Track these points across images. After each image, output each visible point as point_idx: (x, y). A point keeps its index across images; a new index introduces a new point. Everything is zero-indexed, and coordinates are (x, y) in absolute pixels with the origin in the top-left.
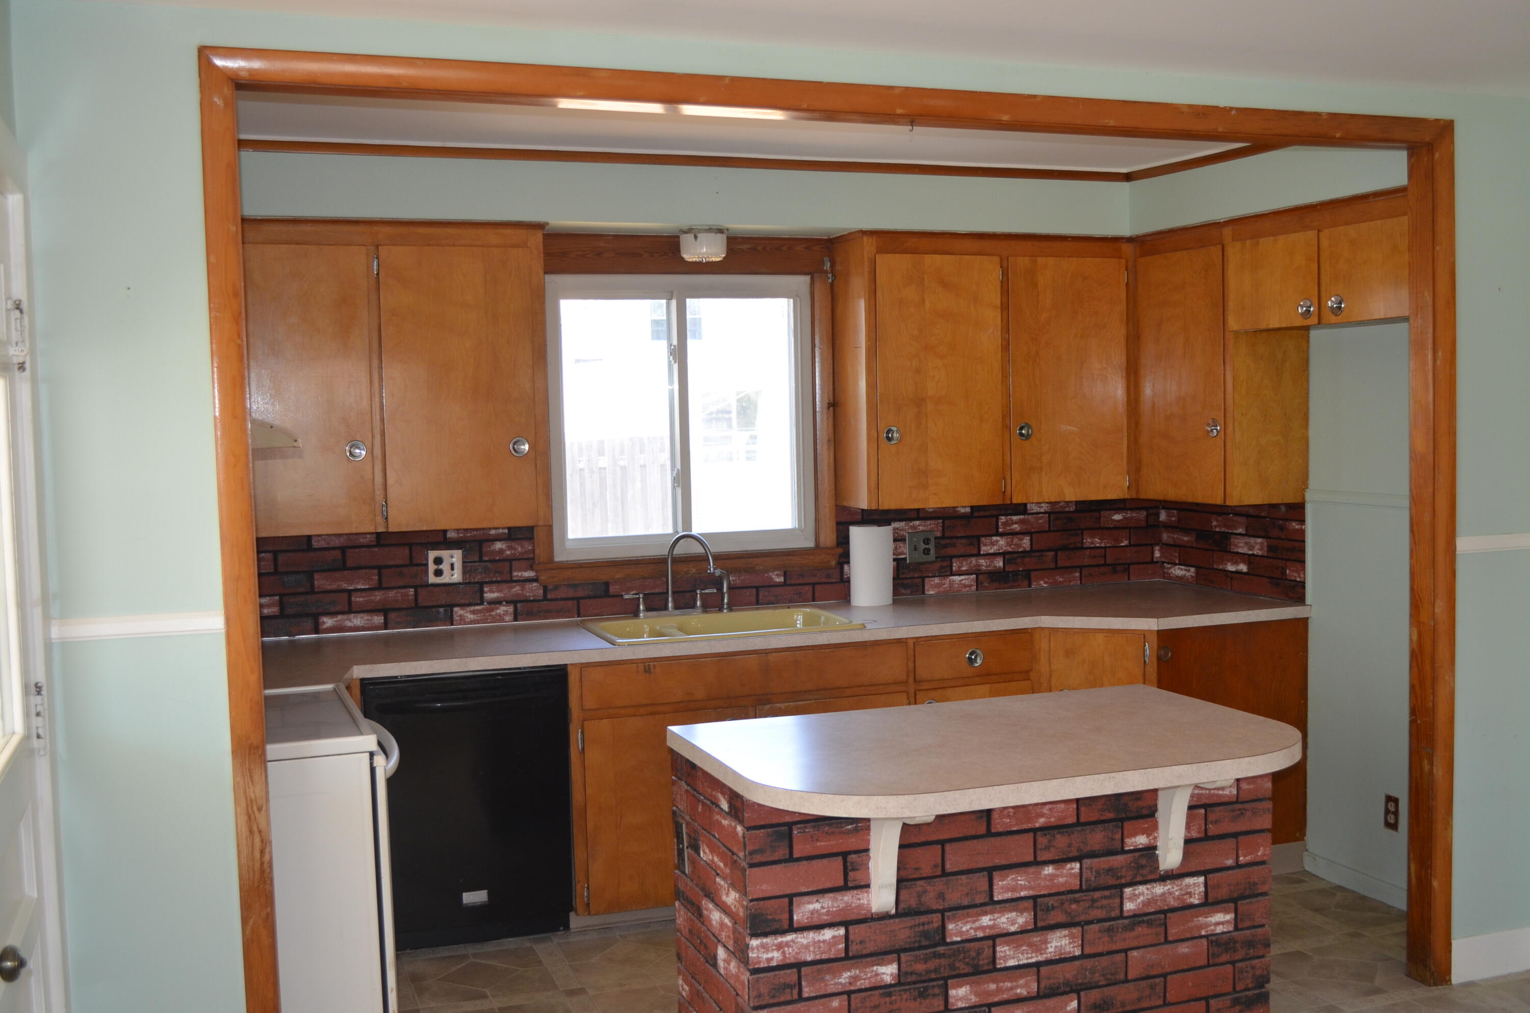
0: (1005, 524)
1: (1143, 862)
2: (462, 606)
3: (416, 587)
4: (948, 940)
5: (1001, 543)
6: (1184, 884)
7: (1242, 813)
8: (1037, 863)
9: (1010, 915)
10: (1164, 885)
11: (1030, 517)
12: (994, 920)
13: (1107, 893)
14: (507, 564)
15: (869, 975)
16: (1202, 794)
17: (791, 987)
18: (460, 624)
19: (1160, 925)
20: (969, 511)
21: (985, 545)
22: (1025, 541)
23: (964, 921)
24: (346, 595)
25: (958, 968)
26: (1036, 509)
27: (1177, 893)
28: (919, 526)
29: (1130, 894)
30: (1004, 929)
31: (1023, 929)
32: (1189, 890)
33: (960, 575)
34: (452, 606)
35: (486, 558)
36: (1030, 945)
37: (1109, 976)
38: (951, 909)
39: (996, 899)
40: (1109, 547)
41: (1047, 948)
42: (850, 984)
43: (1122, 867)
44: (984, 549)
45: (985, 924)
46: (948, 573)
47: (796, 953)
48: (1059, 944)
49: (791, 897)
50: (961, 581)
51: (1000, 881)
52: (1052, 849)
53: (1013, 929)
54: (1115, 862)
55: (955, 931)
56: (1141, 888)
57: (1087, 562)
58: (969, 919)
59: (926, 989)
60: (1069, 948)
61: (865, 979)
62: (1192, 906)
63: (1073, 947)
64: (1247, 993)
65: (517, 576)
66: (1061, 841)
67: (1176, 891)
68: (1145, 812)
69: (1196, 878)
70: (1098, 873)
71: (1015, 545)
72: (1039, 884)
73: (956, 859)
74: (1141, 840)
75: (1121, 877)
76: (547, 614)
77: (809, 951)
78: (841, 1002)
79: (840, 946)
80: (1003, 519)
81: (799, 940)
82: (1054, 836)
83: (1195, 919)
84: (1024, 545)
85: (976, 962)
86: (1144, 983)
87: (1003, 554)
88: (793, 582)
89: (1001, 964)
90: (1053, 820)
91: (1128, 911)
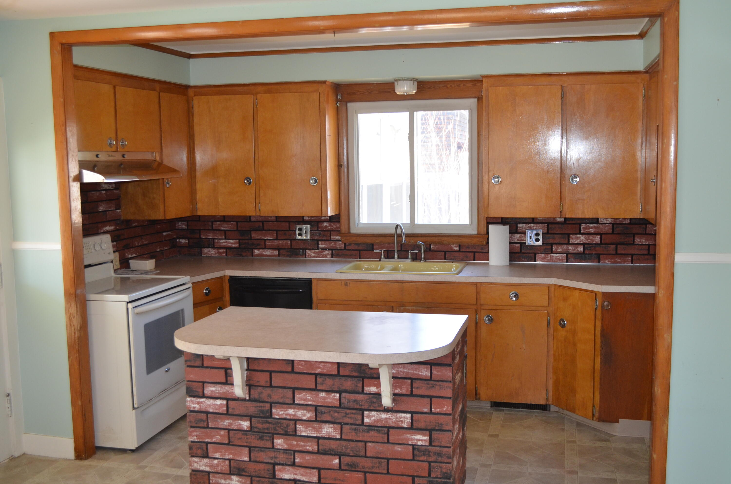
0: (585, 228)
1: (374, 400)
2: (310, 249)
3: (291, 240)
4: (273, 417)
5: (582, 238)
6: (398, 416)
7: (433, 386)
8: (316, 389)
9: (303, 412)
10: (386, 414)
11: (600, 225)
12: (295, 412)
13: (354, 411)
14: (329, 232)
15: (237, 424)
16: (409, 372)
17: (204, 421)
18: (309, 257)
19: (385, 434)
20: (563, 220)
21: (572, 239)
22: (597, 238)
23: (280, 410)
24: (264, 241)
25: (278, 430)
26: (604, 221)
27: (394, 420)
28: (533, 226)
29: (367, 415)
30: (300, 417)
31: (310, 419)
32: (401, 419)
33: (557, 253)
34: (306, 249)
35: (320, 229)
36: (314, 428)
37: (355, 452)
38: (276, 403)
39: (296, 402)
40: (652, 245)
41: (322, 431)
42: (229, 426)
43: (362, 401)
44: (571, 241)
45: (291, 413)
46: (550, 252)
47: (206, 407)
48: (328, 431)
49: (204, 383)
50: (557, 257)
51: (297, 395)
52: (324, 385)
53: (304, 418)
54: (358, 398)
55: (276, 413)
56: (373, 413)
57: (636, 252)
58: (283, 409)
59: (263, 436)
60: (333, 434)
61: (235, 425)
62: (403, 428)
63: (336, 434)
64: (438, 480)
65: (333, 238)
66: (329, 382)
67: (394, 418)
68: (375, 376)
69: (405, 414)
70: (349, 401)
71: (590, 240)
72: (318, 400)
73: (277, 380)
74: (373, 389)
75: (362, 405)
76: (345, 256)
77: (211, 408)
78: (224, 433)
79: (224, 408)
80: (583, 226)
81: (206, 402)
82: (325, 379)
83: (405, 435)
84: (596, 240)
85: (286, 429)
86: (375, 460)
87: (584, 244)
88: (463, 250)
89: (298, 433)
90: (325, 371)
91: (366, 423)
